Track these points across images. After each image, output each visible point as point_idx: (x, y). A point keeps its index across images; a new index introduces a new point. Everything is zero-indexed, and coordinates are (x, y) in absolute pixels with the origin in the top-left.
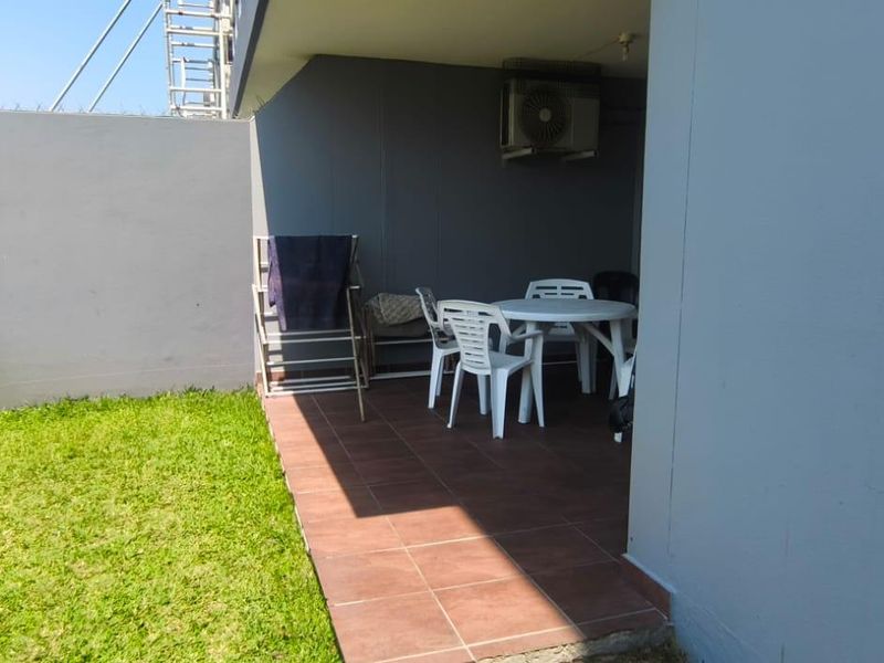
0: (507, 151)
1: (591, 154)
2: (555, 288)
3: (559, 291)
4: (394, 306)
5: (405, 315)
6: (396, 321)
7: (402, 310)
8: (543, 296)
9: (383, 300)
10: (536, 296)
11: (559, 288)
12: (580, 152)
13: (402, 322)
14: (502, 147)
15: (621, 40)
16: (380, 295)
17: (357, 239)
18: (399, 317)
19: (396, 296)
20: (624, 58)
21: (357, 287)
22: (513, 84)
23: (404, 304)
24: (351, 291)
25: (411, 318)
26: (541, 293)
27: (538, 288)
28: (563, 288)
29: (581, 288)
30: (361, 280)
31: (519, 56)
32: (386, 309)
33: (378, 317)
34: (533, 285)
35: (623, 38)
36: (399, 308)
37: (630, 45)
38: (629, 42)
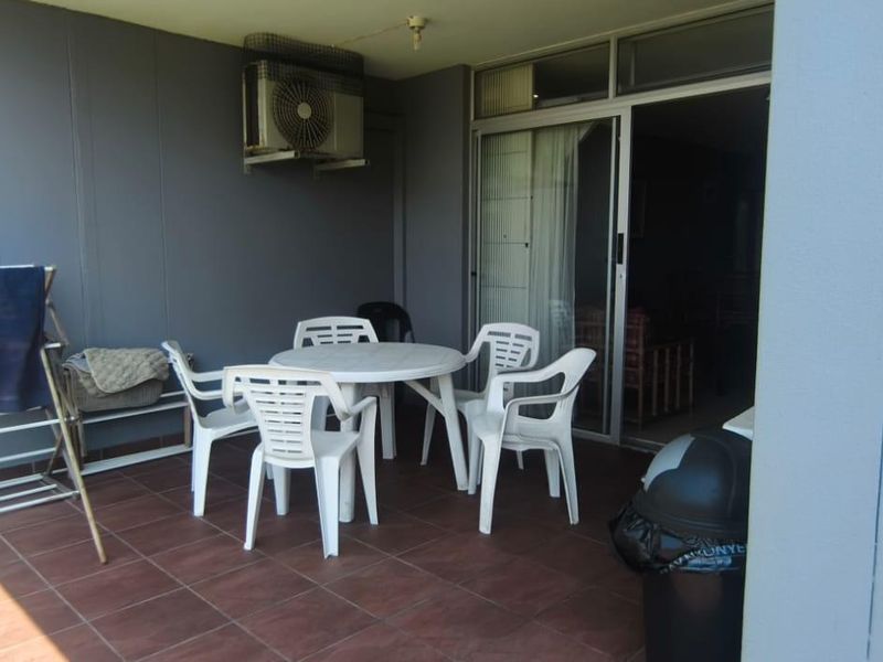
0: (251, 154)
1: (362, 162)
2: (329, 328)
3: (334, 331)
4: (110, 367)
5: (129, 377)
6: (116, 388)
7: (124, 369)
8: (316, 341)
9: (92, 359)
10: (307, 343)
11: (334, 328)
12: (343, 160)
13: (127, 386)
14: (246, 148)
15: (412, 24)
16: (86, 352)
17: (54, 272)
18: (121, 380)
19: (109, 351)
20: (416, 48)
21: (58, 345)
22: (263, 68)
23: (126, 363)
24: (47, 351)
25: (140, 381)
26: (313, 335)
27: (309, 329)
28: (339, 328)
29: (361, 327)
30: (61, 334)
31: (270, 31)
32: (99, 372)
33: (86, 384)
34: (301, 326)
35: (415, 22)
36: (120, 368)
37: (422, 32)
38: (421, 28)
